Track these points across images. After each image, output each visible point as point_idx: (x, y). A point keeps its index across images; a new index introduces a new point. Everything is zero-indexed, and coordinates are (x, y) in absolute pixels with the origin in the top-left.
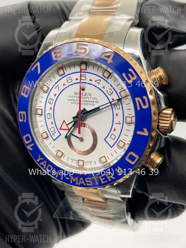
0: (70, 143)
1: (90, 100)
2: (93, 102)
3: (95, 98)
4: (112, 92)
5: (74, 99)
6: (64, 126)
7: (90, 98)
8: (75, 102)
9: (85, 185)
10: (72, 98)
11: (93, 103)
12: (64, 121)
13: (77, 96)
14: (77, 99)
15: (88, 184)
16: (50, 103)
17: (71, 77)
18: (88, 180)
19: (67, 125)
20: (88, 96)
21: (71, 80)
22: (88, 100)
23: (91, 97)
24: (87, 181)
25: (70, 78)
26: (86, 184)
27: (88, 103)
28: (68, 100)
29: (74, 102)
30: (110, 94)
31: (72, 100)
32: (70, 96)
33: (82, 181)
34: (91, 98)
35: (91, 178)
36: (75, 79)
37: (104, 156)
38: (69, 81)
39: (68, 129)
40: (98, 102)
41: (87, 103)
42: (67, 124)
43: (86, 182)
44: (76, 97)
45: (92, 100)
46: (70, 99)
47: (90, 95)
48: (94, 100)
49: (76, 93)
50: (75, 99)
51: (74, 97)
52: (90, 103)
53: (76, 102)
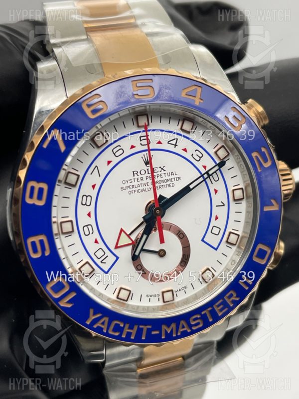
0: (139, 267)
1: (163, 179)
2: (171, 180)
3: (172, 174)
4: (201, 156)
5: (133, 183)
6: (124, 240)
7: (163, 175)
8: (137, 189)
9: (189, 331)
10: (129, 184)
11: (171, 183)
12: (122, 230)
13: (137, 177)
14: (139, 183)
15: (194, 328)
16: (86, 204)
17: (120, 146)
18: (195, 320)
19: (129, 236)
20: (159, 173)
21: (121, 151)
22: (161, 179)
23: (165, 172)
24: (193, 323)
25: (119, 148)
26: (191, 329)
27: (161, 184)
28: (122, 189)
29: (133, 189)
30: (198, 159)
31: (129, 187)
32: (124, 182)
33: (183, 327)
34: (166, 175)
35: (201, 314)
36: (130, 147)
37: (208, 269)
38: (117, 154)
39: (131, 242)
40: (179, 178)
41: (159, 185)
42: (128, 233)
43: (190, 326)
44: (136, 180)
45: (169, 178)
46: (125, 186)
47: (162, 169)
48: (173, 176)
49: (135, 173)
50: (136, 183)
51: (133, 180)
52: (165, 184)
53: (139, 188)
